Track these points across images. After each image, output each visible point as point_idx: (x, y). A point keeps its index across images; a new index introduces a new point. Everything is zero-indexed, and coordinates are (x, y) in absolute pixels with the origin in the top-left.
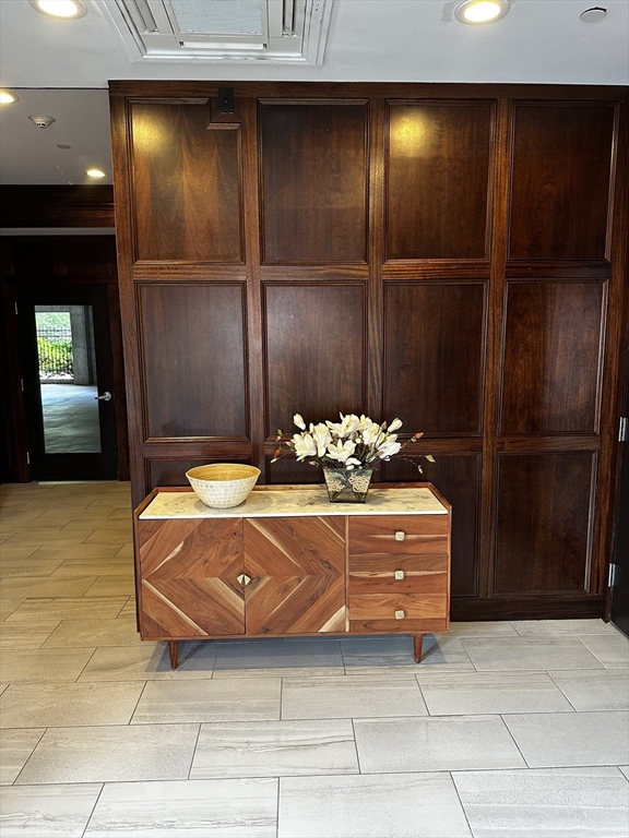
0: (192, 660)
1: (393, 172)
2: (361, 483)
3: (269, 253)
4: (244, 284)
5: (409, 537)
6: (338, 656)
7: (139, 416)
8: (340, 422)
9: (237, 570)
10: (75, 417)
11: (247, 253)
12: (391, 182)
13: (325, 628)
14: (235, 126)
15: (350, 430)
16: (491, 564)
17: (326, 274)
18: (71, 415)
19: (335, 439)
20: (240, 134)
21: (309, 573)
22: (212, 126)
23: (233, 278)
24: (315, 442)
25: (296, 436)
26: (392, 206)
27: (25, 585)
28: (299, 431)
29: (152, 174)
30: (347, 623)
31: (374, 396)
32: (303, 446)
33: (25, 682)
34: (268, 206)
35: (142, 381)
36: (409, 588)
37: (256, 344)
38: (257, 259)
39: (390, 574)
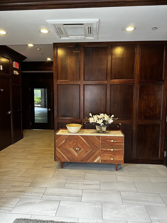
0: (66, 167)
1: (113, 61)
2: (104, 129)
3: (85, 78)
4: (80, 85)
5: (115, 141)
6: (98, 169)
7: (57, 113)
8: (100, 115)
9: (76, 147)
10: (41, 115)
11: (81, 78)
12: (113, 63)
13: (95, 161)
14: (79, 52)
15: (102, 117)
16: (136, 150)
17: (98, 83)
18: (40, 115)
19: (98, 119)
20: (80, 53)
21: (92, 148)
22: (74, 52)
23: (78, 84)
24: (94, 119)
25: (90, 118)
26: (113, 68)
27: (31, 150)
28: (91, 117)
29: (61, 62)
30: (100, 160)
31: (108, 110)
32: (91, 120)
33: (31, 169)
34: (85, 68)
35: (58, 105)
36: (114, 153)
37: (82, 98)
38: (83, 80)
39: (110, 150)
